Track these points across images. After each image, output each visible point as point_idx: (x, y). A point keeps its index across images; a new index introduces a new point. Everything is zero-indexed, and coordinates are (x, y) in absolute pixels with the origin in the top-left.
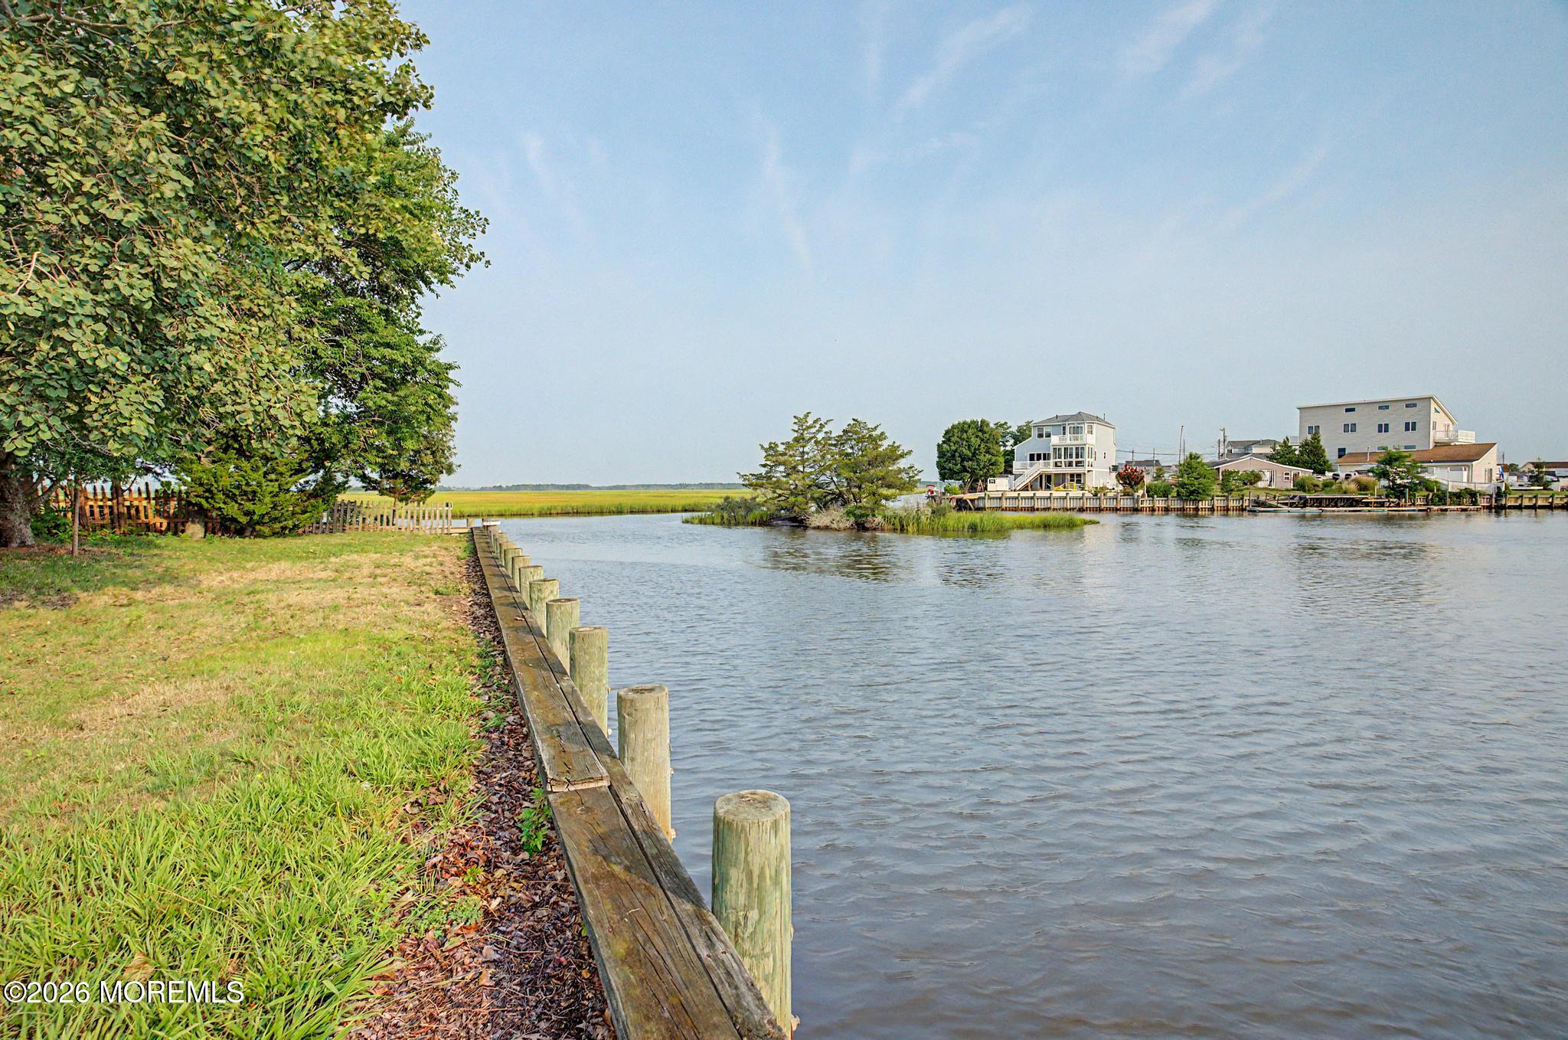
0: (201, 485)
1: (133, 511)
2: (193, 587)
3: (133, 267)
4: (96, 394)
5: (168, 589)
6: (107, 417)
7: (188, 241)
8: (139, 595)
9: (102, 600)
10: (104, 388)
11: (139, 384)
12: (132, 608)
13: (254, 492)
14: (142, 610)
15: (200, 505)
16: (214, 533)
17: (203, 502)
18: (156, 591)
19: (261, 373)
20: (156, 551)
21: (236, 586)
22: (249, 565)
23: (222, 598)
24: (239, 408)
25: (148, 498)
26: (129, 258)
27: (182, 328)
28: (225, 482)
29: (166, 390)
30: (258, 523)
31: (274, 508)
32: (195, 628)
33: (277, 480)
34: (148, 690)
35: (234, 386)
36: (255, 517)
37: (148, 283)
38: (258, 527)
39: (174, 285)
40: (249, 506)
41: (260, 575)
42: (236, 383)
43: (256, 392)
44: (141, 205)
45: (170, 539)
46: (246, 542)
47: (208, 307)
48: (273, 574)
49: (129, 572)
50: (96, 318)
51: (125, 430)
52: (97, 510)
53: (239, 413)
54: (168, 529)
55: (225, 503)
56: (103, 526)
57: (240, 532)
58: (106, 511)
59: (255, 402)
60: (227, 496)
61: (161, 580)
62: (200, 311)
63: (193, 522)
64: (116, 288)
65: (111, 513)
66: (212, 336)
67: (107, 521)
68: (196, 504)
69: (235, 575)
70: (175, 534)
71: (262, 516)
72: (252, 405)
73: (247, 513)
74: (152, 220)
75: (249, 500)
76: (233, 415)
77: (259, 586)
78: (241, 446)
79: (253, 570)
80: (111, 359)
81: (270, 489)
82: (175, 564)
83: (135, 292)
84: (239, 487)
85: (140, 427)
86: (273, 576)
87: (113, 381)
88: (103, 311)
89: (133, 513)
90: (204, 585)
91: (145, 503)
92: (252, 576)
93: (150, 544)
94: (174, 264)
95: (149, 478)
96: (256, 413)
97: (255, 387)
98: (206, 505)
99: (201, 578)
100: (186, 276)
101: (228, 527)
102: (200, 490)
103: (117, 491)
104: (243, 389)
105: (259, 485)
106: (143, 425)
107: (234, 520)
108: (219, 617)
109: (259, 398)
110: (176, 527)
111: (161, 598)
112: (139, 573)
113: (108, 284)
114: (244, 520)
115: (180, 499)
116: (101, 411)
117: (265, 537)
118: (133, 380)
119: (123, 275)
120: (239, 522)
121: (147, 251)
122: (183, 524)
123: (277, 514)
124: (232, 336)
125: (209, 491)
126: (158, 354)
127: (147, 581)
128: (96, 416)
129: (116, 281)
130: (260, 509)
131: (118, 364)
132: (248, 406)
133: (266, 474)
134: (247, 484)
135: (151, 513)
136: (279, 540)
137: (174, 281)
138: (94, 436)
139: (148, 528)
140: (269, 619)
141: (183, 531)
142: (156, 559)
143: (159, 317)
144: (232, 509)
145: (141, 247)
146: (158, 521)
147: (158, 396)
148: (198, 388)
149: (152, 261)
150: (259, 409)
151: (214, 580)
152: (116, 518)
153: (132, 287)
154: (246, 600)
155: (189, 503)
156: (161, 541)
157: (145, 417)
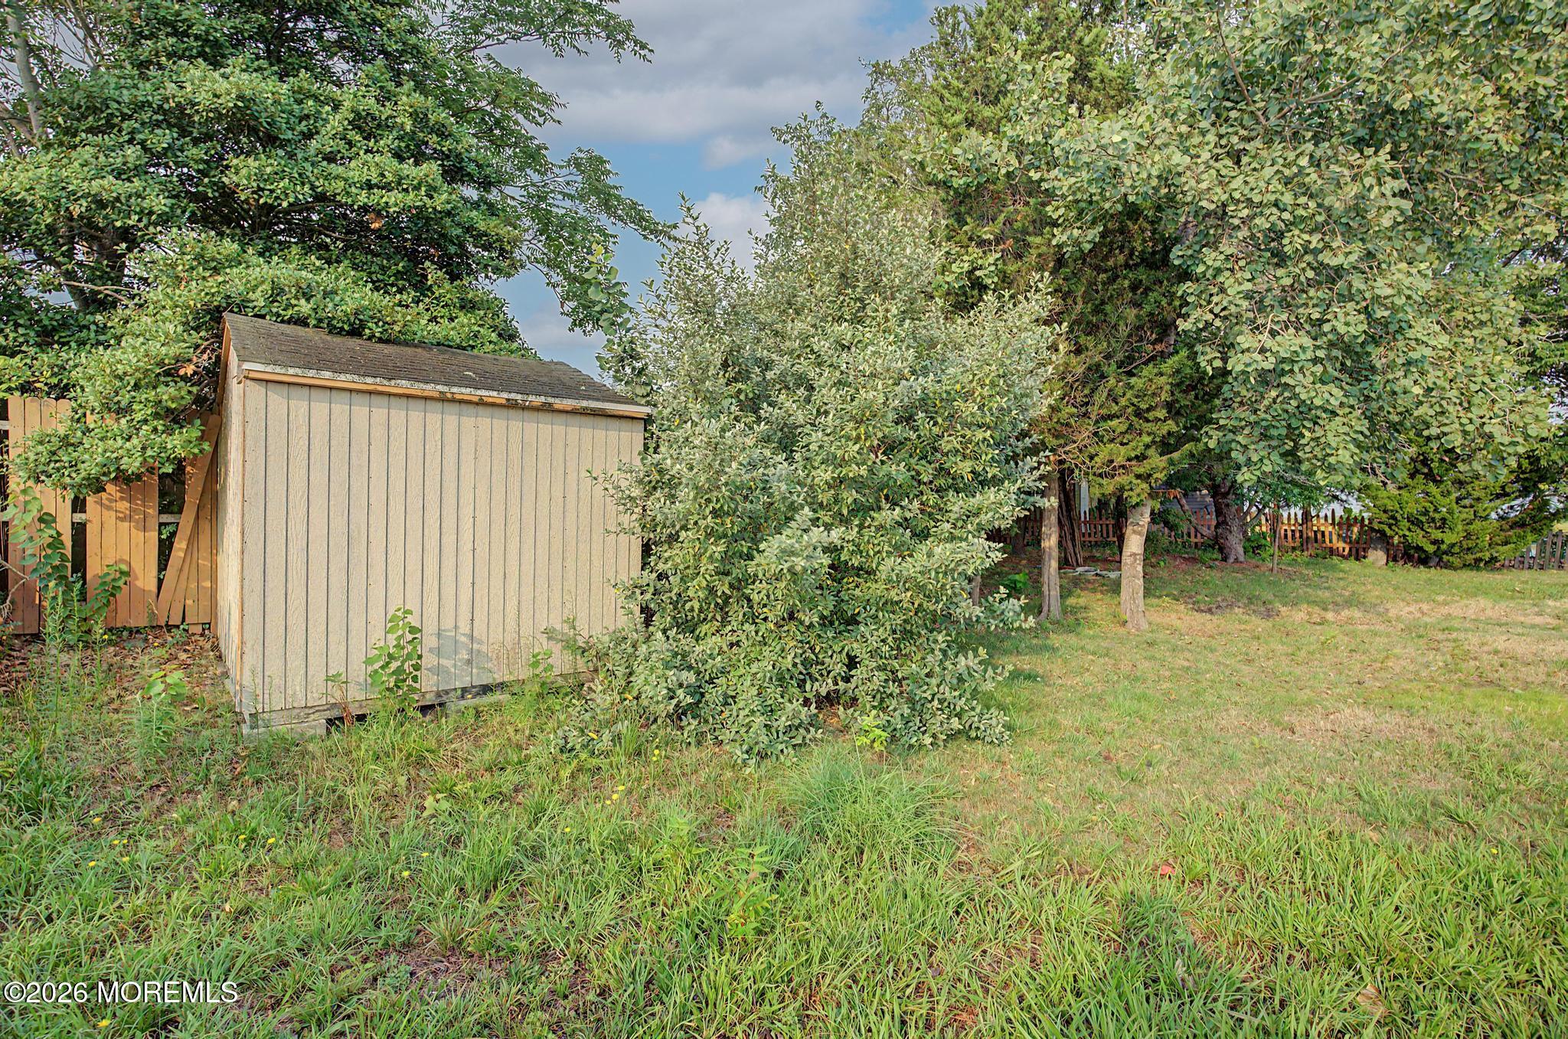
0: (1385, 511)
1: (1319, 536)
2: (1379, 614)
3: (1351, 306)
4: (1309, 430)
5: (1357, 614)
6: (1317, 449)
7: (1403, 265)
8: (1330, 616)
9: (1299, 615)
10: (1315, 423)
11: (1344, 416)
12: (1325, 627)
13: (1444, 520)
14: (1333, 631)
15: (1383, 533)
16: (1395, 560)
17: (1387, 529)
18: (1345, 613)
19: (1474, 387)
20: (1341, 575)
21: (1426, 619)
22: (1441, 598)
23: (1413, 630)
24: (1446, 429)
25: (1333, 524)
26: (1347, 297)
27: (1392, 355)
28: (1412, 508)
29: (1370, 419)
30: (1445, 553)
31: (1466, 538)
32: (1387, 657)
33: (1472, 506)
34: (1348, 711)
35: (1441, 406)
36: (1444, 547)
37: (1362, 317)
38: (1445, 558)
39: (1386, 313)
40: (1437, 535)
41: (1455, 610)
42: (1444, 403)
43: (1467, 410)
44: (1360, 244)
45: (1352, 565)
46: (1434, 573)
47: (1422, 327)
48: (1471, 611)
49: (1320, 593)
50: (1316, 361)
51: (1332, 460)
52: (1289, 534)
53: (1445, 434)
54: (1350, 554)
55: (1409, 530)
56: (1294, 549)
57: (1424, 561)
58: (1297, 535)
59: (1464, 421)
60: (1413, 523)
61: (1348, 603)
62: (1410, 333)
63: (1375, 549)
64: (1334, 330)
65: (1301, 537)
66: (1423, 356)
67: (1297, 544)
68: (1378, 531)
69: (1425, 607)
70: (1357, 559)
71: (1453, 545)
72: (1461, 424)
73: (1434, 542)
74: (1370, 255)
75: (1437, 528)
76: (1438, 438)
77: (1456, 624)
78: (1431, 469)
79: (1445, 603)
80: (1326, 396)
81: (1464, 516)
82: (1361, 589)
83: (1351, 329)
84: (1426, 513)
85: (1345, 456)
86: (1471, 613)
87: (1324, 415)
88: (1321, 354)
89: (1319, 537)
90: (1392, 613)
91: (1330, 528)
92: (1445, 610)
93: (1334, 567)
94: (1389, 291)
95: (1335, 505)
96: (1465, 433)
97: (1466, 405)
98: (1389, 532)
99: (1388, 606)
100: (1400, 301)
101: (1412, 556)
102: (1384, 517)
103: (1307, 516)
104: (1451, 409)
105: (1450, 512)
106: (1348, 454)
107: (1419, 549)
108: (1410, 650)
109: (1469, 415)
110: (1358, 553)
111: (1350, 621)
112: (1327, 594)
113: (1326, 328)
114: (1431, 549)
115: (1362, 525)
116: (1312, 444)
117: (1455, 569)
118: (1341, 413)
119: (1340, 316)
120: (1425, 551)
121: (1363, 287)
122: (1364, 550)
123: (1471, 544)
124: (1442, 353)
125: (1393, 518)
126: (1363, 385)
127: (1335, 604)
128: (1308, 449)
129: (1334, 322)
130: (1450, 538)
131: (1332, 400)
132: (1457, 426)
133: (1458, 500)
134: (1436, 510)
135: (1335, 538)
136: (1474, 573)
137: (1387, 309)
138: (1305, 467)
139: (1332, 552)
140: (1472, 663)
141: (1365, 557)
142: (1342, 583)
143: (1369, 349)
144: (1417, 538)
145: (1358, 283)
146: (1341, 545)
147: (1363, 426)
148: (1401, 414)
149: (1368, 295)
150: (1470, 428)
151: (1403, 610)
152: (1305, 543)
153: (1347, 324)
154: (1440, 636)
155: (1372, 530)
156: (1345, 565)
157: (1351, 446)
